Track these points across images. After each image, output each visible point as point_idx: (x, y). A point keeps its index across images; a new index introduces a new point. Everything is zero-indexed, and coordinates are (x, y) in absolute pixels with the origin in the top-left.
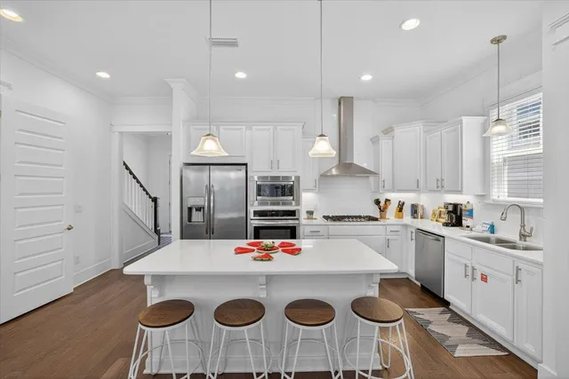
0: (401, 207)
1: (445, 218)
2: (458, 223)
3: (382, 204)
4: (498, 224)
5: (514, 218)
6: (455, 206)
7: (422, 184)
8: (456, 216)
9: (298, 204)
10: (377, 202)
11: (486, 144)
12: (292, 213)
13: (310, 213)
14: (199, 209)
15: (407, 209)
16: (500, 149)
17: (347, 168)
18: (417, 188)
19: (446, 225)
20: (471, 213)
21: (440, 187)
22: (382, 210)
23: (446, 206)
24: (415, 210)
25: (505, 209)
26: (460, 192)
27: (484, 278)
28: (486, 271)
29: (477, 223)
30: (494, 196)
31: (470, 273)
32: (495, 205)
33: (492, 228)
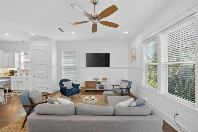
2: (13, 75)
4: (22, 73)
5: (25, 72)
6: (12, 71)
7: (1, 65)
8: (12, 73)
11: (20, 59)
19: (10, 75)
20: (16, 72)
23: (9, 71)
26: (14, 68)
28: (21, 81)
29: (18, 74)
30: (21, 68)
31: (18, 82)
32: (22, 70)
33: (21, 75)
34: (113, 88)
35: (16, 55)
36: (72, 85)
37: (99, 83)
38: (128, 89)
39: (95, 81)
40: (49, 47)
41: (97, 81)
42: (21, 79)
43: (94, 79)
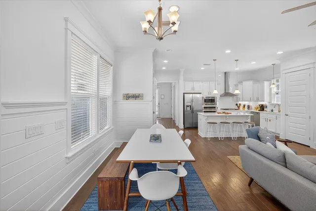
0: (244, 106)
2: (263, 110)
4: (274, 109)
5: (277, 107)
6: (262, 105)
7: (252, 98)
8: (262, 108)
9: (216, 105)
10: (237, 105)
11: (270, 89)
12: (215, 107)
14: (188, 106)
15: (246, 107)
16: (274, 90)
17: (227, 94)
18: (250, 100)
19: (259, 110)
20: (266, 107)
21: (258, 100)
22: (239, 107)
23: (259, 105)
24: (249, 107)
25: (275, 105)
26: (264, 101)
27: (270, 121)
28: (271, 119)
29: (268, 109)
30: (273, 102)
31: (266, 120)
32: (273, 104)
33: (272, 111)
35: (266, 84)
40: (314, 63)
42: (270, 116)
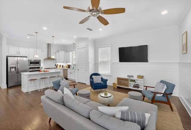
1: (68, 67)
3: (57, 65)
5: (75, 66)
6: (69, 65)
9: (40, 66)
10: (56, 65)
11: (73, 56)
12: (39, 68)
13: (42, 68)
14: (13, 68)
15: (61, 66)
17: (49, 58)
18: (63, 62)
20: (71, 66)
21: (67, 62)
22: (57, 67)
24: (63, 66)
26: (70, 63)
30: (73, 63)
31: (70, 73)
33: (73, 68)
34: (146, 89)
35: (71, 53)
36: (101, 79)
37: (134, 81)
38: (167, 94)
39: (128, 78)
40: (87, 45)
41: (131, 78)
42: (72, 71)
43: (128, 76)
